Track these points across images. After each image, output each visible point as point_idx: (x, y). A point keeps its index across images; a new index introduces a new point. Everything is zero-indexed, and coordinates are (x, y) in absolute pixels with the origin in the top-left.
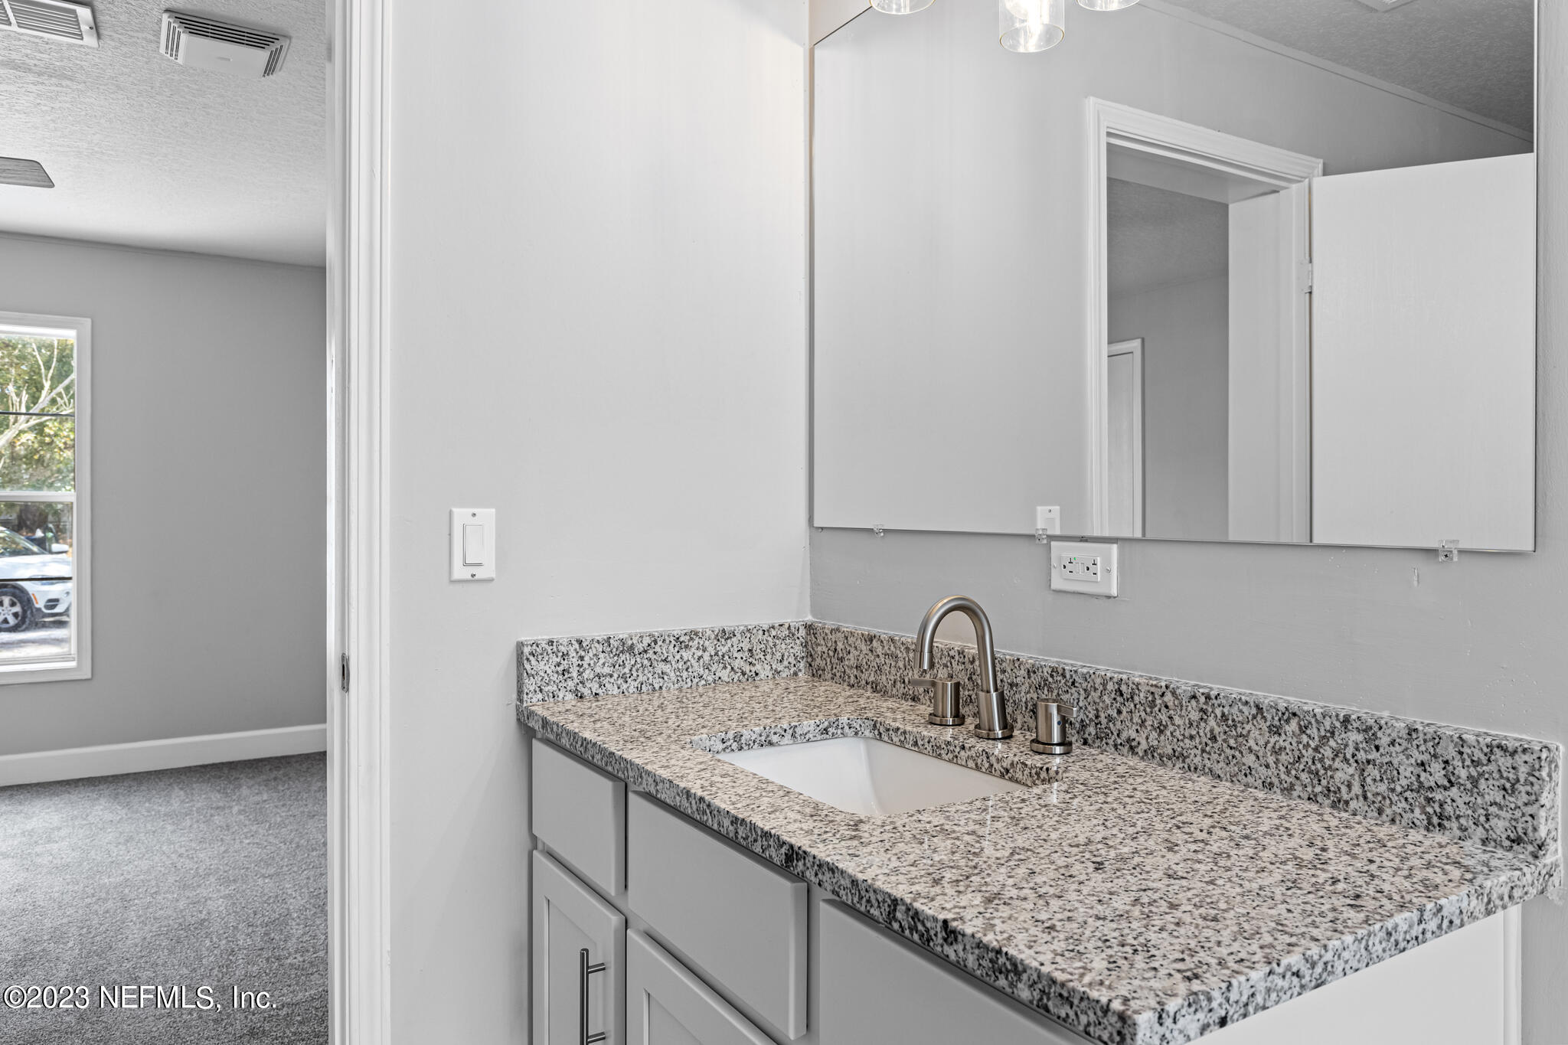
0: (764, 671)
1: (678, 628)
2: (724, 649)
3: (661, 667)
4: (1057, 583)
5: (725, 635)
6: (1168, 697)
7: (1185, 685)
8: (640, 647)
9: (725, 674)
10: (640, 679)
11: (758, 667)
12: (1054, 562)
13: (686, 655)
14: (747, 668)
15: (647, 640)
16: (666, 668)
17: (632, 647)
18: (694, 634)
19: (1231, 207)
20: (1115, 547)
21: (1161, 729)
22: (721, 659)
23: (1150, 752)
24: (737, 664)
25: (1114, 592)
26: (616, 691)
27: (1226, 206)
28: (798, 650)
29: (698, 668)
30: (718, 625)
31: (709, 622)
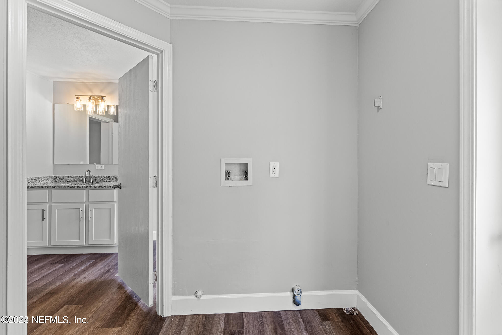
0: (49, 182)
1: (38, 177)
2: (44, 179)
3: (36, 181)
4: (97, 168)
5: (44, 177)
6: (110, 177)
7: (112, 176)
8: (34, 179)
9: (44, 182)
10: (34, 183)
11: (48, 181)
12: (97, 166)
13: (39, 180)
14: (47, 182)
15: (35, 178)
16: (37, 181)
17: (33, 179)
18: (40, 177)
19: (101, 123)
20: (104, 165)
21: (109, 179)
22: (44, 180)
23: (108, 181)
24: (45, 181)
25: (104, 169)
26: (31, 184)
27: (100, 123)
28: (53, 179)
29: (41, 182)
30: (43, 176)
31: (42, 176)
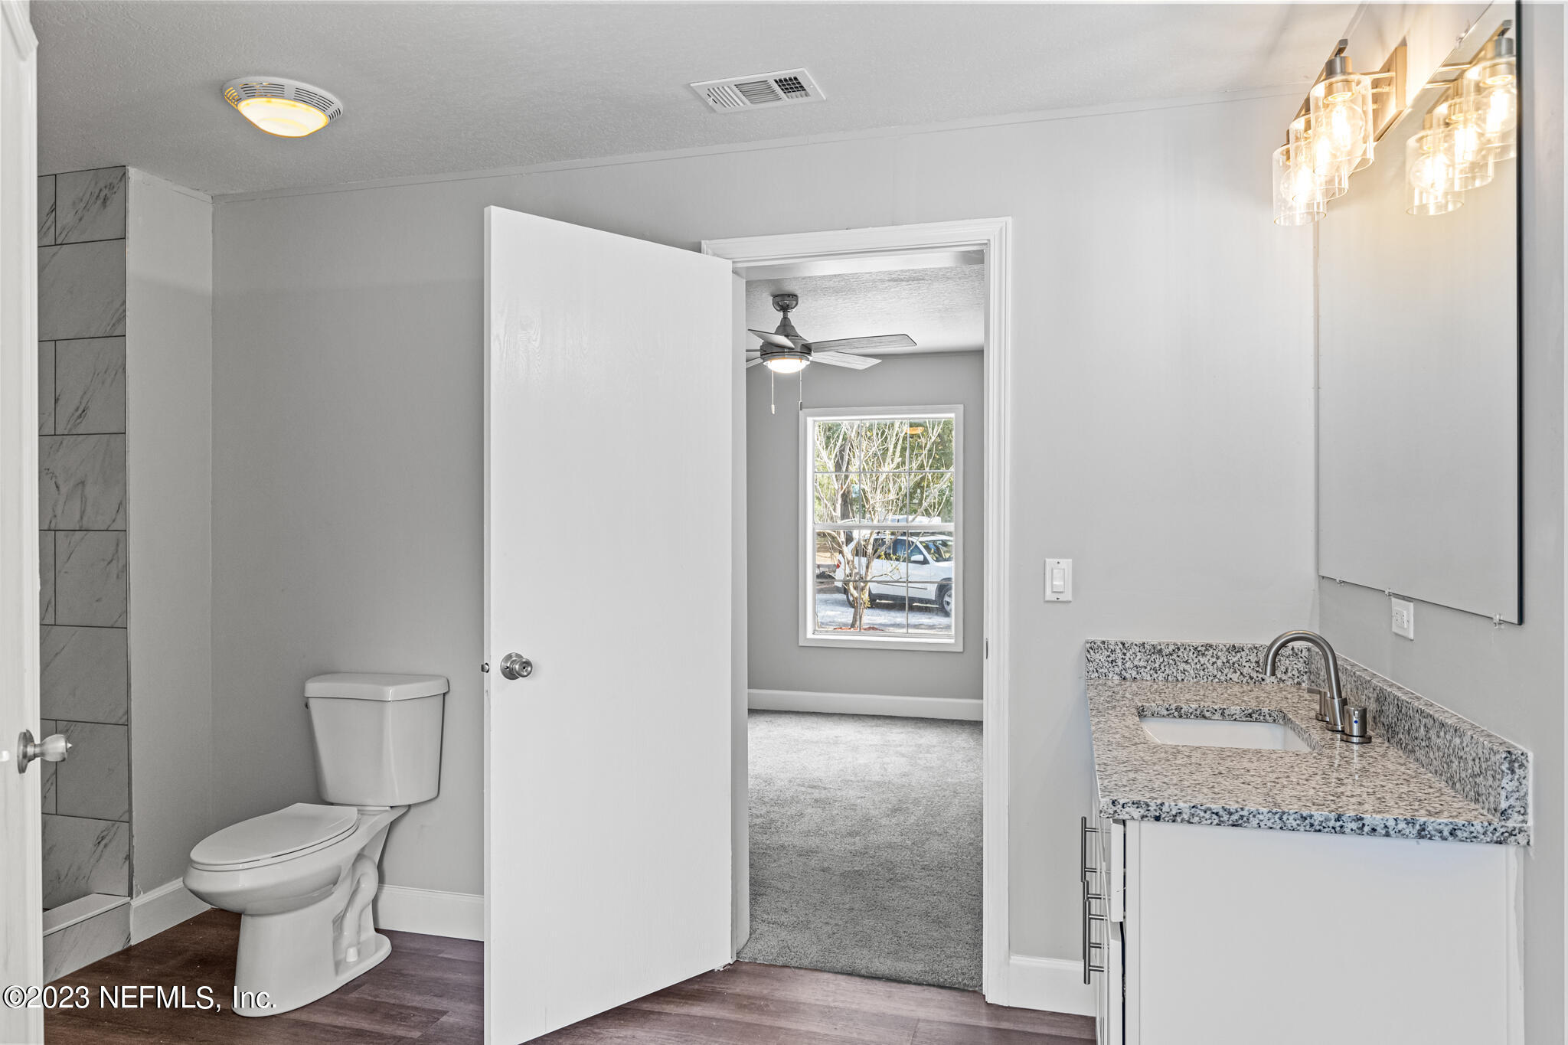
1: (1198, 641)
2: (1235, 659)
3: (1182, 666)
4: (1394, 627)
5: (1234, 649)
8: (1167, 651)
9: (1235, 677)
10: (1167, 672)
12: (1392, 612)
13: (1203, 660)
14: (1254, 675)
15: (1172, 647)
16: (1187, 667)
17: (1160, 651)
18: (1209, 646)
20: (1412, 604)
22: (1232, 665)
24: (1245, 670)
25: (1412, 636)
26: (1149, 678)
28: (1301, 666)
29: (1212, 670)
30: (1230, 642)
31: (1222, 640)
